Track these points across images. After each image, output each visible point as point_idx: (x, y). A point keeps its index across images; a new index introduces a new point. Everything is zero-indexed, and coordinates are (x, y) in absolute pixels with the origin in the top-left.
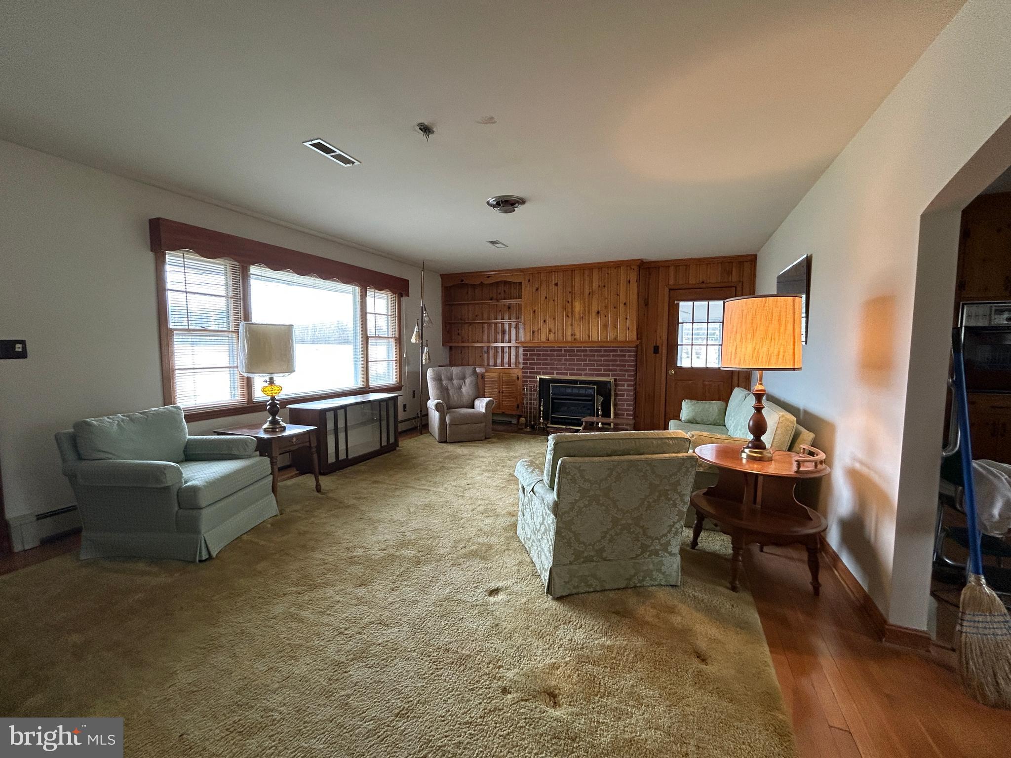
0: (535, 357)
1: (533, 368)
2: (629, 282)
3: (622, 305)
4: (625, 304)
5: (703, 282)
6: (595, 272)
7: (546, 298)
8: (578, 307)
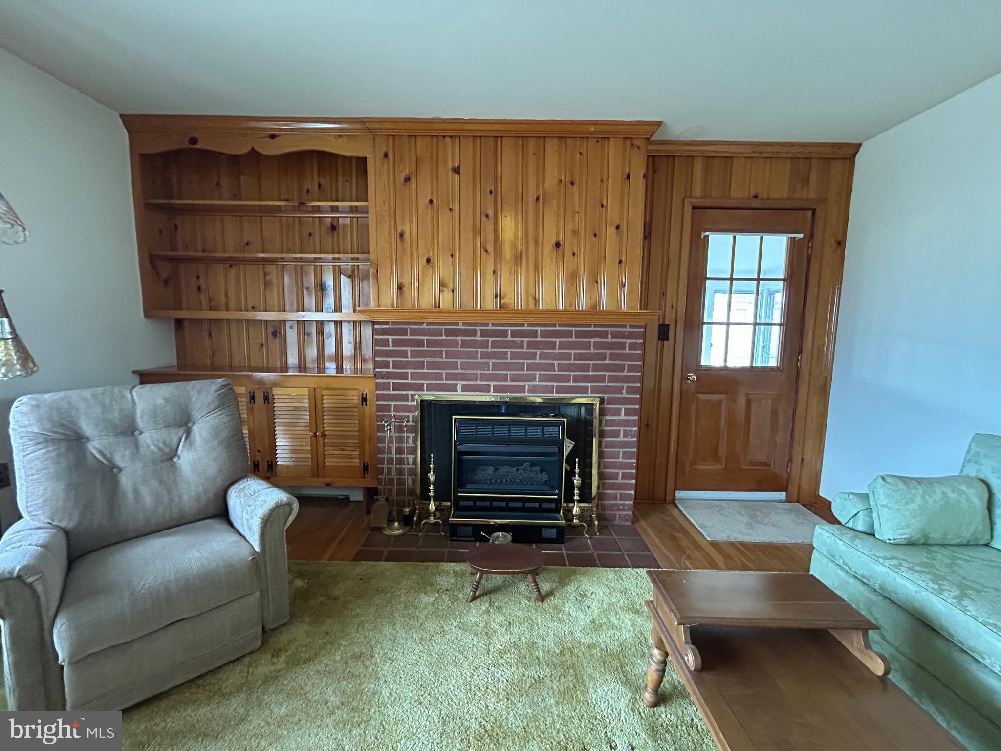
0: (409, 349)
1: (404, 376)
2: (628, 177)
3: (611, 231)
4: (618, 227)
5: (756, 196)
6: (552, 146)
7: (431, 201)
8: (509, 227)
